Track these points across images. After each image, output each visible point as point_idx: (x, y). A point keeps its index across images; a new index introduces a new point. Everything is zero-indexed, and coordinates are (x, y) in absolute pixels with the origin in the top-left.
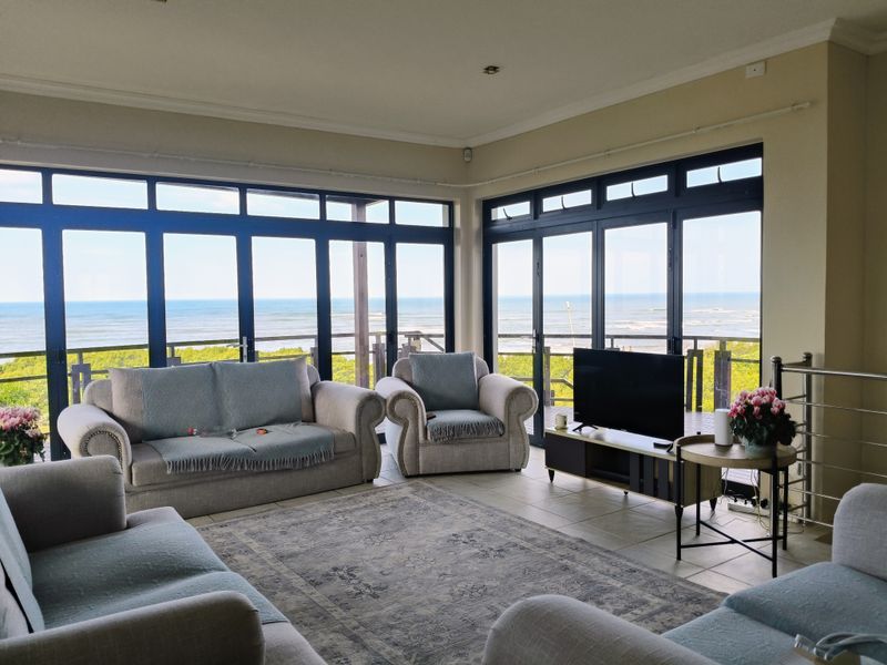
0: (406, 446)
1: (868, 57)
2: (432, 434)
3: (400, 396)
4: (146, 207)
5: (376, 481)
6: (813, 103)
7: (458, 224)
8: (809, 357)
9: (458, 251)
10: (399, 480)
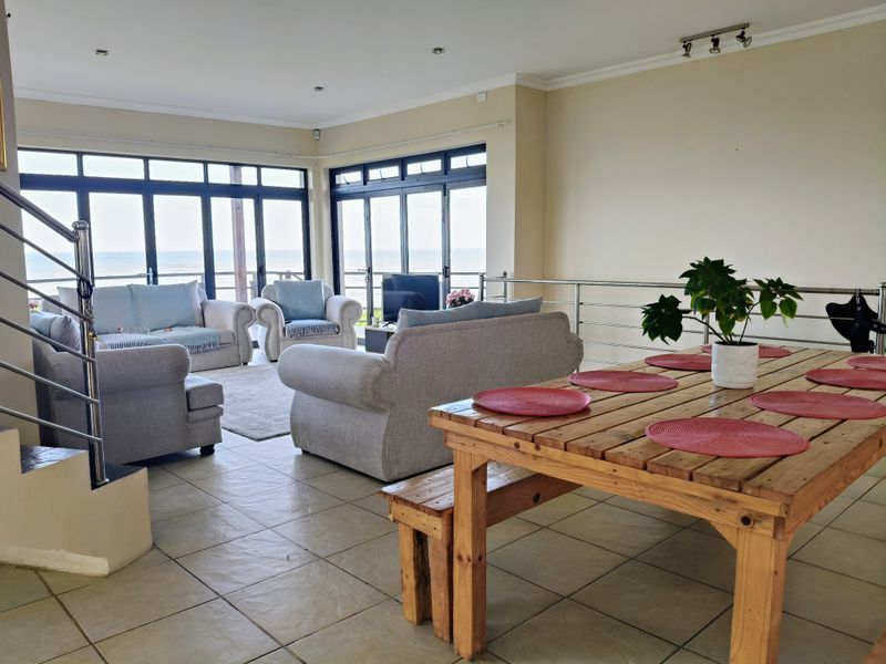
0: (270, 341)
1: (546, 93)
2: (289, 332)
3: (265, 307)
4: (76, 174)
5: (249, 364)
6: (508, 122)
7: (311, 186)
8: (505, 274)
9: (312, 206)
10: (266, 362)
